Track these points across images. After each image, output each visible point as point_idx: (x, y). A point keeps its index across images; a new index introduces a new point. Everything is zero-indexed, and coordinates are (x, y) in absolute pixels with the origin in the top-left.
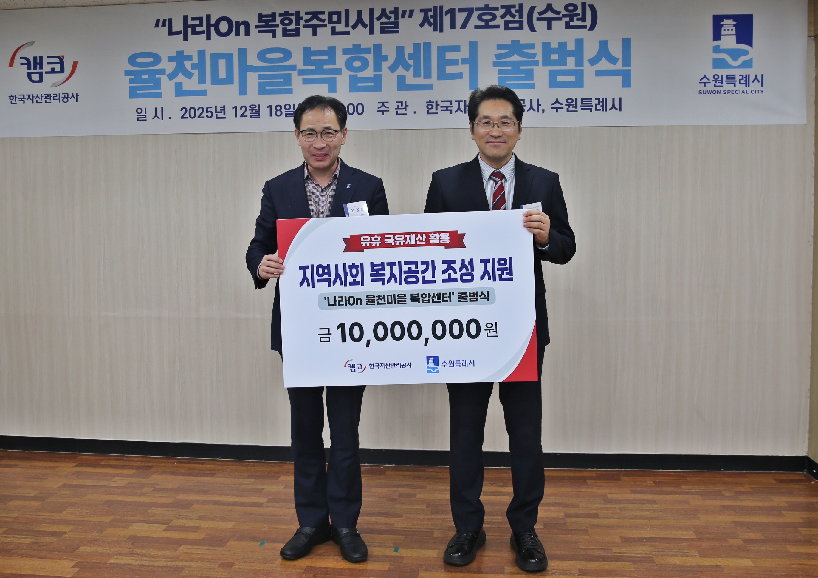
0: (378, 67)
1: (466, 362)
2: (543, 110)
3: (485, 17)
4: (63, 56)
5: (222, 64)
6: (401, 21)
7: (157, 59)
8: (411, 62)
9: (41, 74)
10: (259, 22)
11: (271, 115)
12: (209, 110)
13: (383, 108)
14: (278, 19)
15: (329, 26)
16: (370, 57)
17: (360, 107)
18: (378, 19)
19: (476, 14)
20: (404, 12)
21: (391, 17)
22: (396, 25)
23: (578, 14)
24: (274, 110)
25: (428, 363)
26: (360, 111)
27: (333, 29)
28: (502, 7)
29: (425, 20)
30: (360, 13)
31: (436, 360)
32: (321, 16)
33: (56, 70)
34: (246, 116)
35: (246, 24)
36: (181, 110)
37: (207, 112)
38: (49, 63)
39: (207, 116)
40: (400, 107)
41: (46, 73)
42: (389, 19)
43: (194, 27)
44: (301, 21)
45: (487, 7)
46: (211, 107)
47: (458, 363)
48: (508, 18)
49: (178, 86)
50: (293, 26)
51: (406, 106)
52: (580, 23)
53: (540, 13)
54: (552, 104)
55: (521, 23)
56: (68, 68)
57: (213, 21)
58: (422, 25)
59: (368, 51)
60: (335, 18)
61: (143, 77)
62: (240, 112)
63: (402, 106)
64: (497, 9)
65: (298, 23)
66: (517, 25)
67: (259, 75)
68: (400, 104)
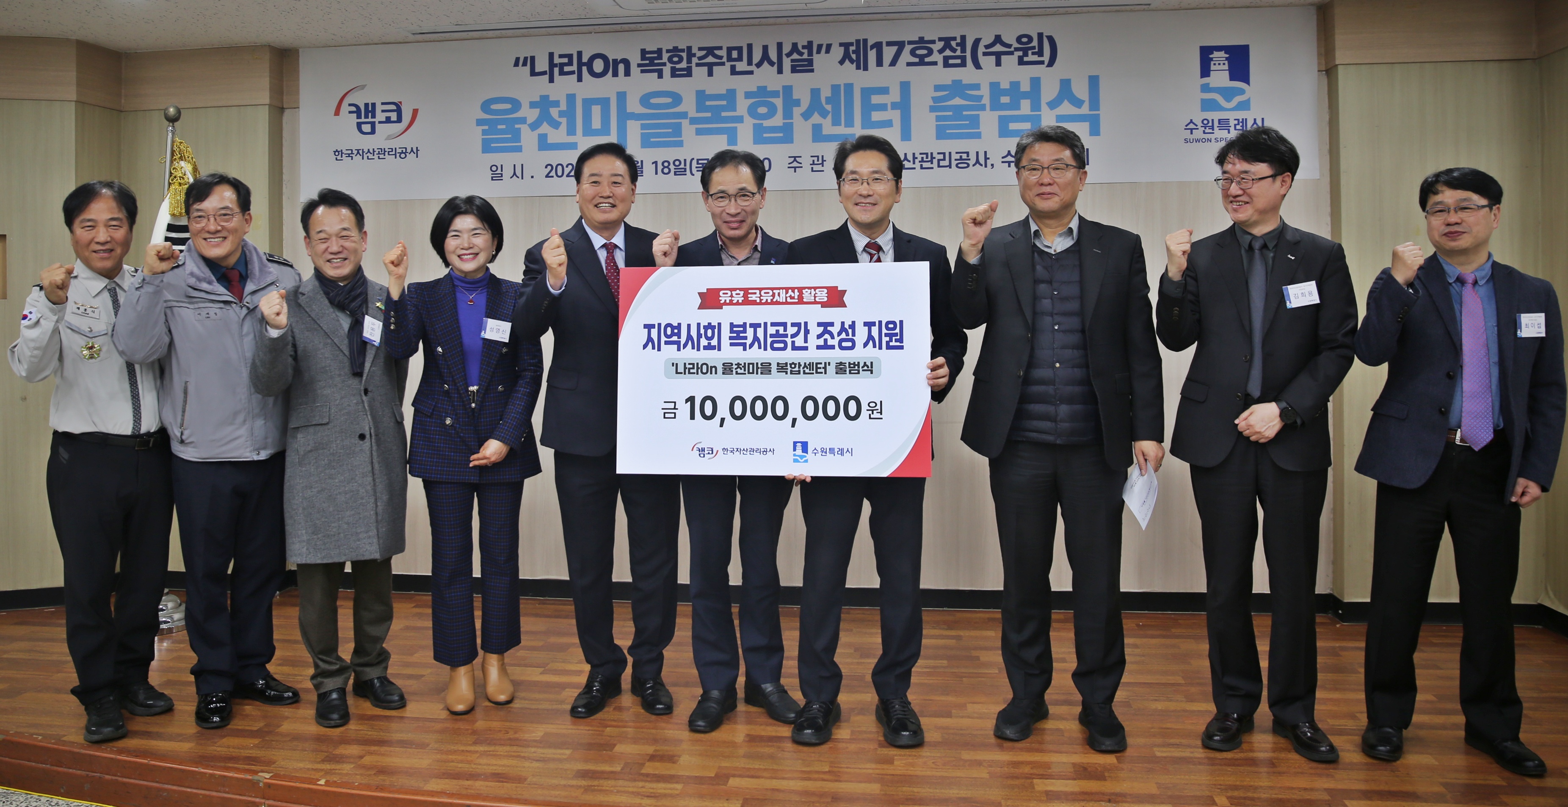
0: (788, 114)
1: (842, 450)
2: (992, 165)
3: (919, 52)
4: (401, 103)
5: (596, 110)
6: (816, 57)
7: (516, 105)
8: (829, 107)
9: (373, 125)
10: (642, 60)
11: (656, 173)
13: (795, 164)
14: (665, 56)
15: (728, 65)
16: (778, 102)
18: (788, 55)
19: (908, 48)
20: (820, 47)
21: (803, 53)
22: (810, 62)
23: (1034, 48)
24: (660, 167)
25: (795, 450)
27: (733, 68)
28: (940, 39)
29: (846, 57)
30: (765, 48)
31: (805, 446)
32: (717, 52)
33: (392, 119)
35: (626, 63)
36: (546, 167)
38: (383, 111)
40: (816, 162)
41: (380, 122)
42: (802, 56)
43: (562, 65)
44: (693, 58)
45: (921, 40)
47: (832, 450)
48: (948, 53)
49: (543, 138)
50: (684, 65)
51: (823, 161)
52: (1036, 58)
53: (987, 47)
54: (1003, 158)
55: (963, 59)
56: (407, 117)
57: (585, 59)
58: (842, 62)
59: (775, 94)
60: (735, 54)
61: (499, 127)
63: (818, 161)
64: (933, 42)
65: (689, 61)
66: (958, 61)
67: (642, 124)
68: (816, 159)
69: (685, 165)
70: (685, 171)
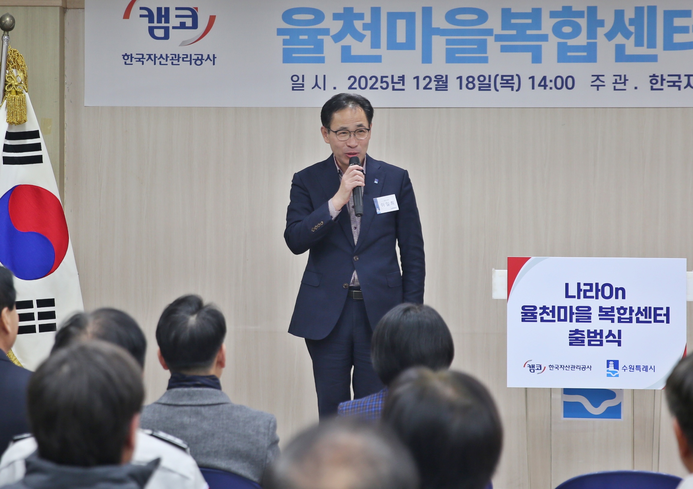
0: (592, 34)
4: (197, 8)
5: (401, 25)
7: (319, 16)
8: (632, 29)
9: (167, 30)
11: (461, 88)
12: (384, 79)
13: (599, 83)
16: (583, 22)
17: (570, 81)
24: (464, 82)
26: (570, 85)
33: (187, 25)
34: (431, 89)
36: (349, 79)
37: (382, 82)
38: (177, 16)
39: (381, 87)
40: (618, 81)
41: (174, 28)
46: (387, 77)
49: (346, 50)
51: (625, 80)
56: (203, 23)
59: (580, 14)
61: (301, 37)
62: (423, 83)
63: (620, 80)
67: (447, 40)
68: (618, 78)
69: (490, 81)
70: (490, 86)
